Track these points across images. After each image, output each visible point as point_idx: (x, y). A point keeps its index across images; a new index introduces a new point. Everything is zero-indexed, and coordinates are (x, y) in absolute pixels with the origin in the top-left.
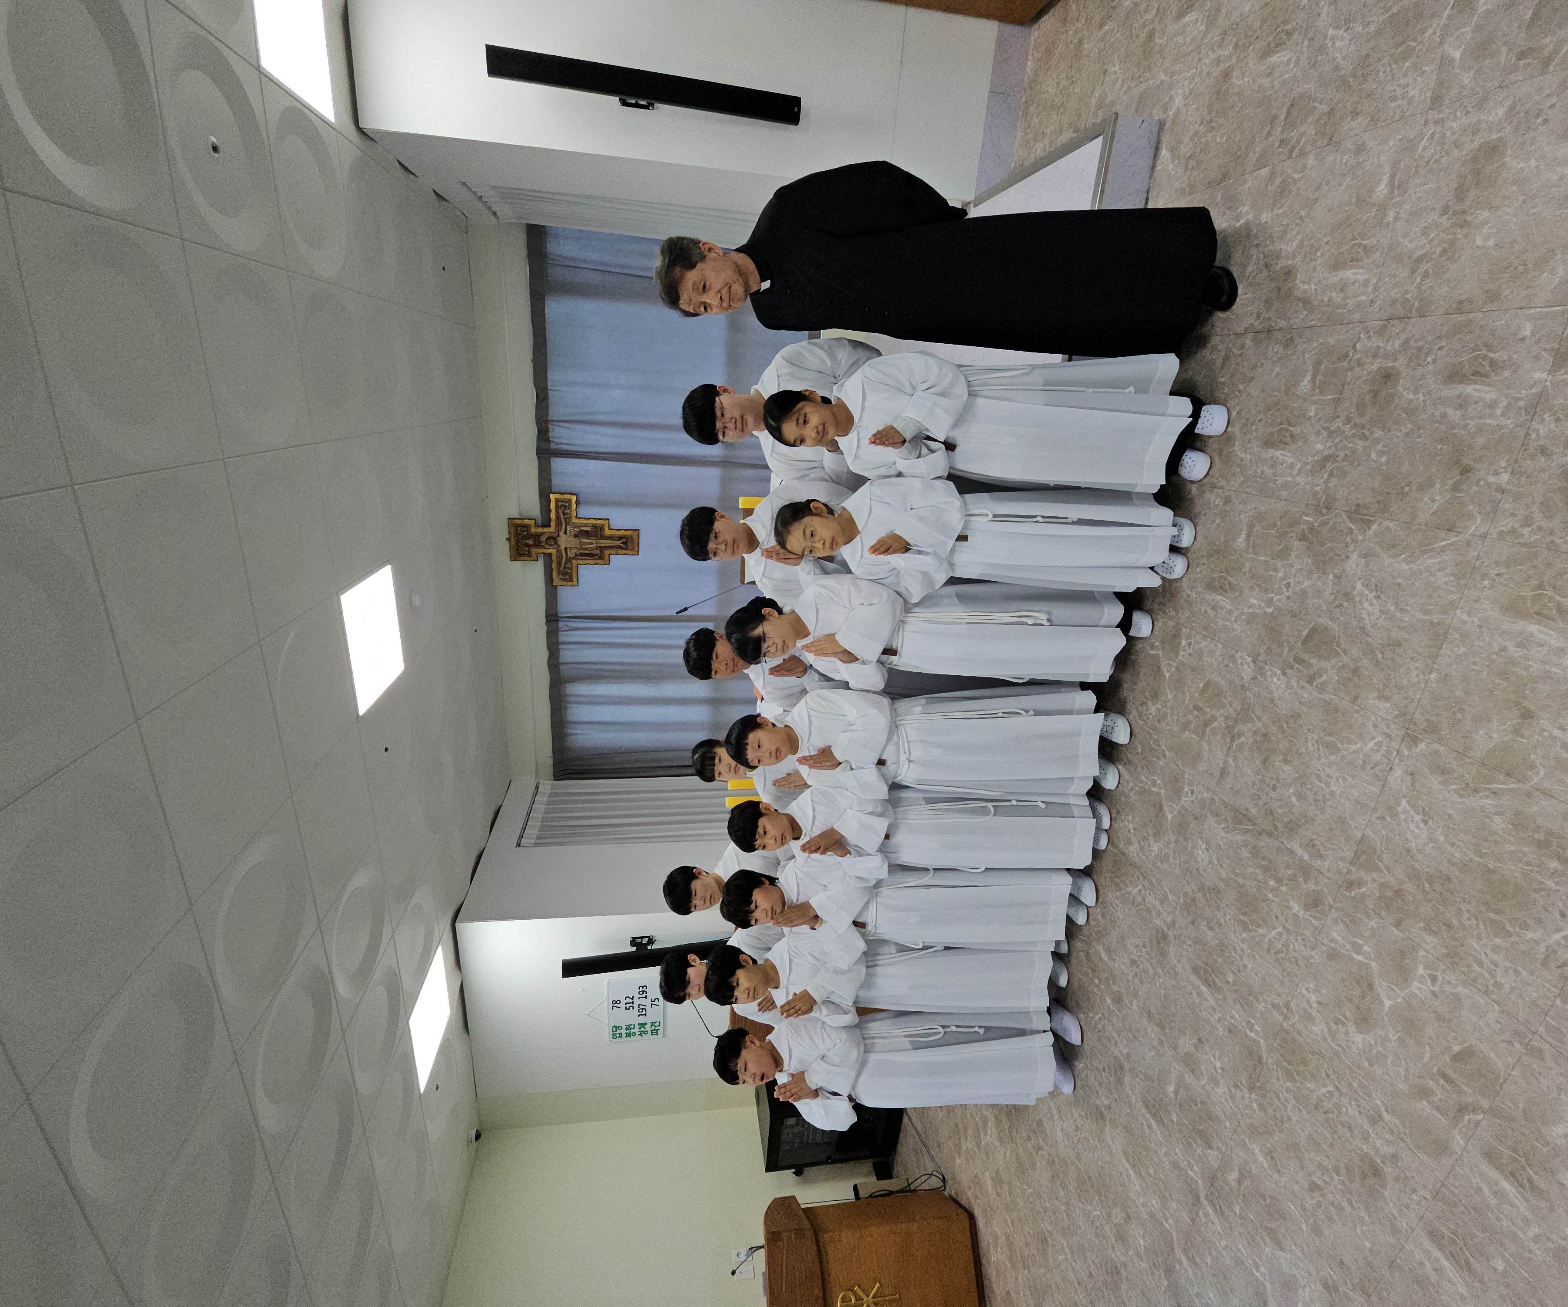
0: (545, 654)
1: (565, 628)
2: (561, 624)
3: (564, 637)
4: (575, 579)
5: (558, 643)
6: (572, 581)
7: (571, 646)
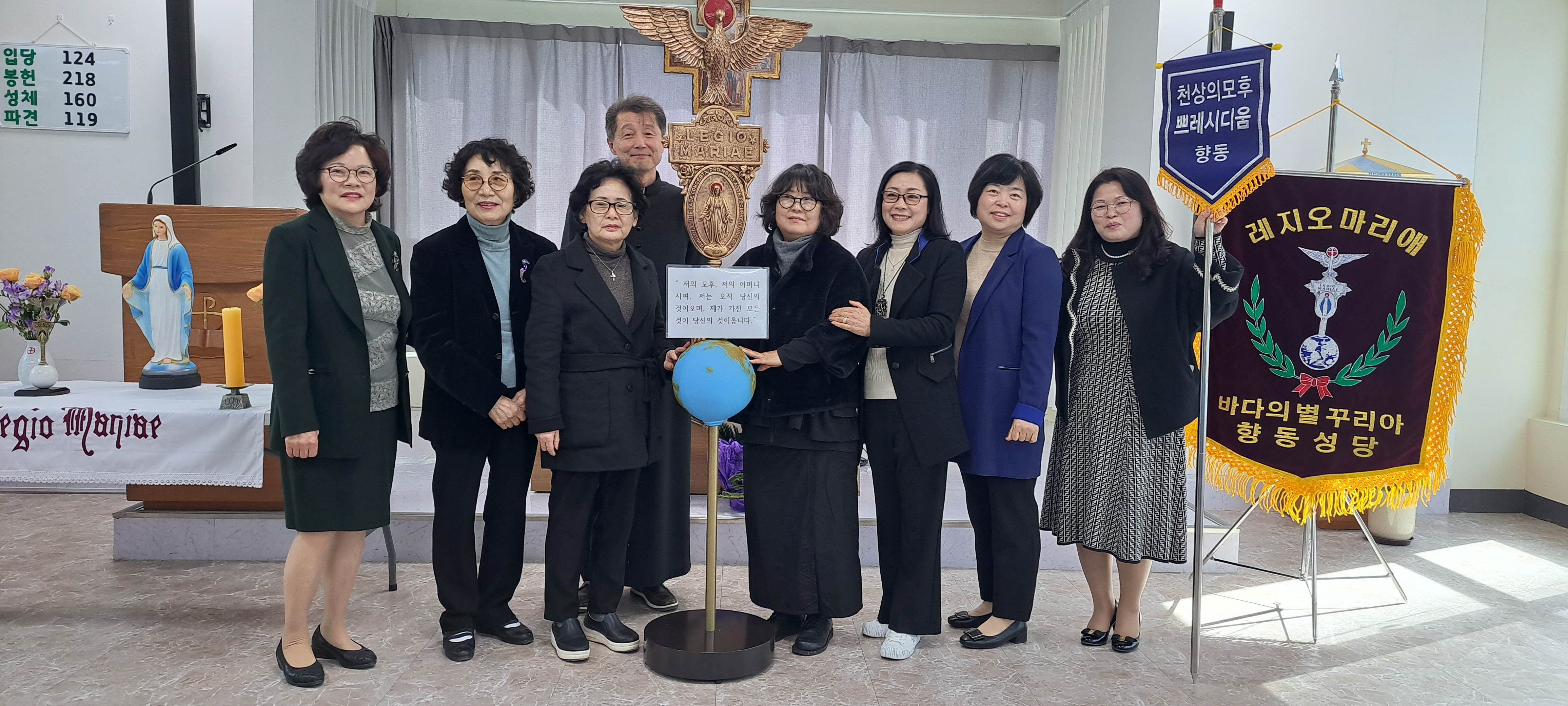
0: (570, 23)
1: (606, 53)
2: (611, 47)
3: (593, 48)
4: (673, 69)
5: (584, 40)
6: (671, 65)
7: (580, 57)
